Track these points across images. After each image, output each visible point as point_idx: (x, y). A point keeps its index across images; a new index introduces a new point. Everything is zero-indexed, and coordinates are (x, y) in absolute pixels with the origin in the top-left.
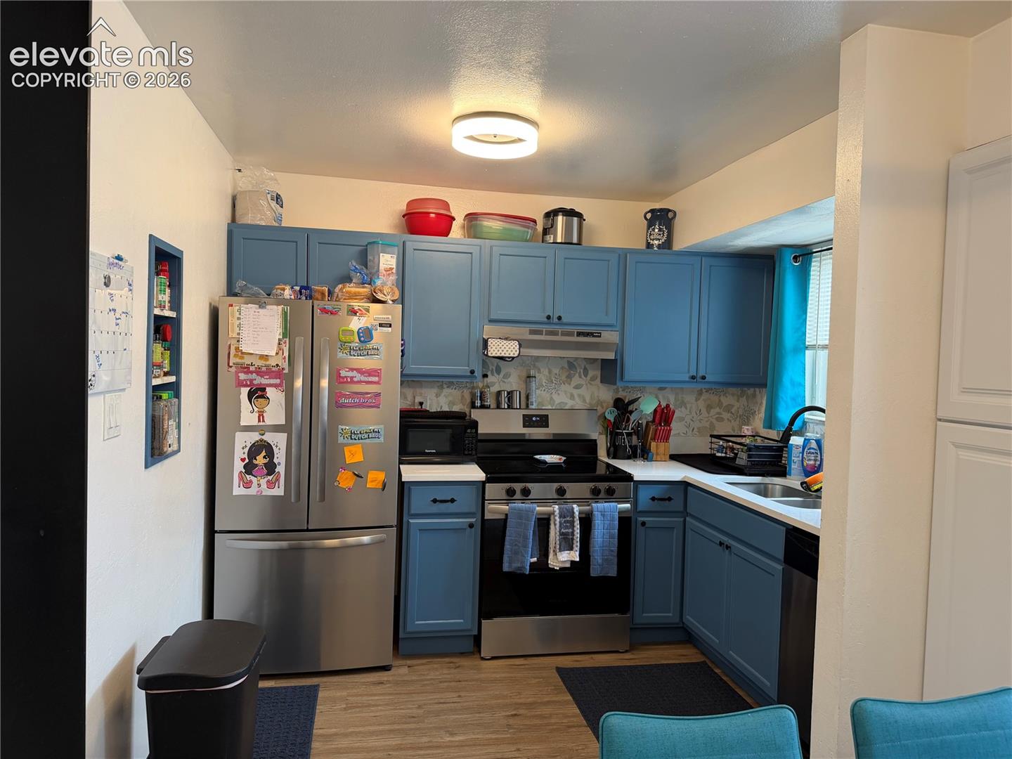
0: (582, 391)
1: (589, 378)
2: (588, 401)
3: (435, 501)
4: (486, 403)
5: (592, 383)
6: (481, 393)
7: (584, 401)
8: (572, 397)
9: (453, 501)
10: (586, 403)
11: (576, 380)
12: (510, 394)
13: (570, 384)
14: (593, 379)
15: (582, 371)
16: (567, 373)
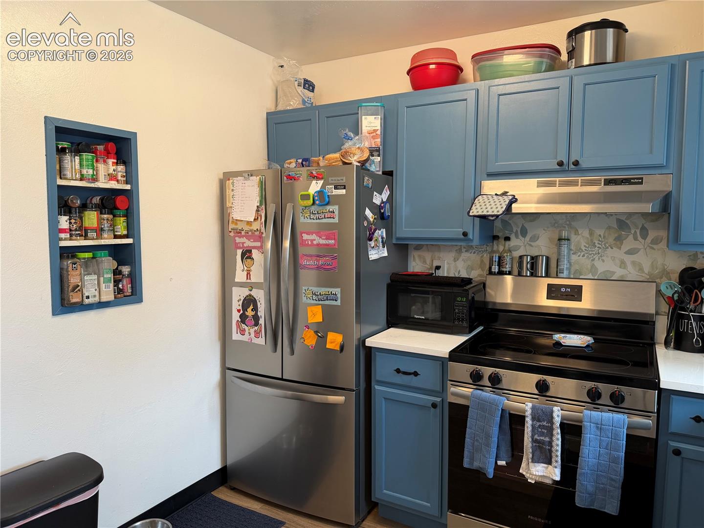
1: (649, 239)
2: (646, 271)
3: (398, 371)
5: (654, 246)
6: (499, 258)
7: (641, 270)
8: (623, 264)
9: (416, 374)
10: (643, 272)
11: (629, 243)
12: (534, 259)
13: (620, 248)
14: (655, 241)
15: (638, 232)
16: (617, 235)
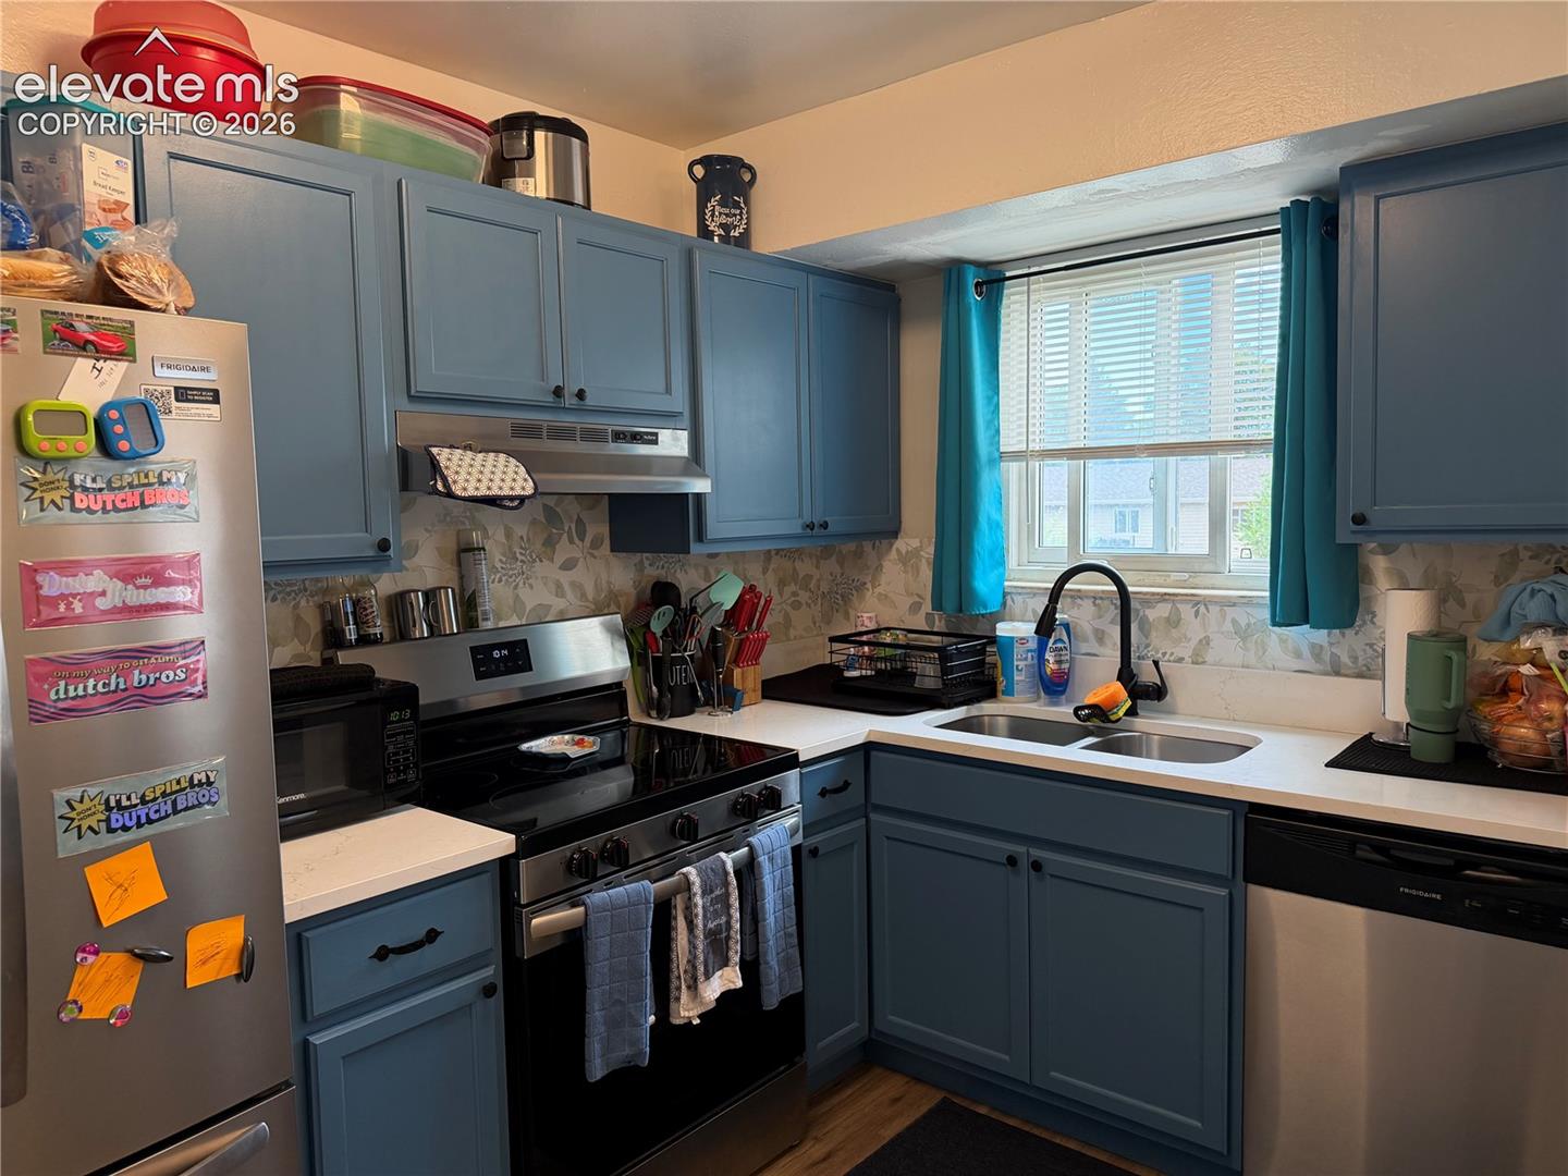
0: (577, 574)
2: (590, 598)
4: (372, 631)
7: (583, 596)
11: (565, 551)
12: (430, 595)
13: (552, 560)
15: (573, 526)
16: (545, 535)
